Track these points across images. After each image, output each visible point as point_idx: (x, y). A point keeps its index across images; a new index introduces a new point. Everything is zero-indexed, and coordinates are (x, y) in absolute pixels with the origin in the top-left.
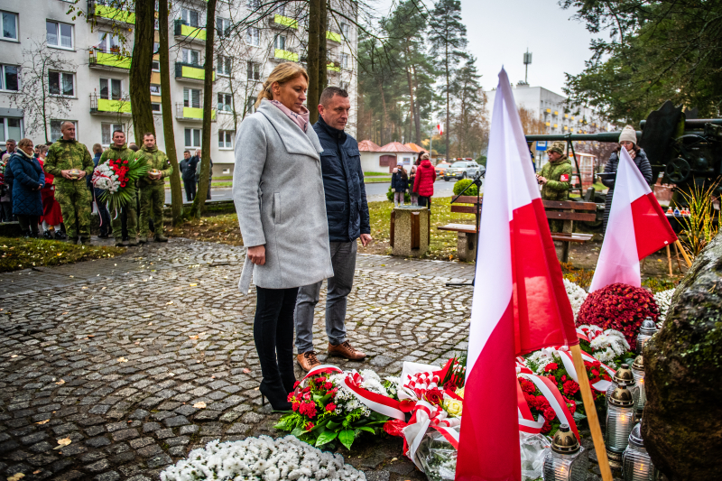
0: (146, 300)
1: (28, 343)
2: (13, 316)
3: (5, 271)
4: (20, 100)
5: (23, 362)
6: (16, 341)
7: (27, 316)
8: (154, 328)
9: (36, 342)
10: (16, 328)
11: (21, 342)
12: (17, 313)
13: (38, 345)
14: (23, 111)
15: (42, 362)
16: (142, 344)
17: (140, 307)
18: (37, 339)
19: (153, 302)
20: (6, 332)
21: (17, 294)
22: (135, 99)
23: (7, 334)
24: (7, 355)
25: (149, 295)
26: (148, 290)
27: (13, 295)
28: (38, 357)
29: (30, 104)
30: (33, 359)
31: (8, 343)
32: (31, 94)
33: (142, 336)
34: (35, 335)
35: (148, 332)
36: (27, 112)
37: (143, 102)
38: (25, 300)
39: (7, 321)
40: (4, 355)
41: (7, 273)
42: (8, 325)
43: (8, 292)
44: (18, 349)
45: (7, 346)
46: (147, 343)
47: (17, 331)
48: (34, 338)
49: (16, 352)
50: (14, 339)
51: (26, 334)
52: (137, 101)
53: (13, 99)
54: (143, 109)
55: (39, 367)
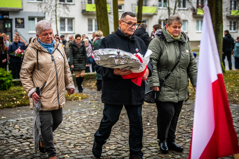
0: (89, 125)
1: (24, 144)
2: (21, 130)
3: (23, 106)
4: (43, 7)
5: (19, 153)
6: (19, 142)
7: (27, 130)
8: (88, 141)
9: (28, 143)
10: (20, 136)
11: (21, 143)
12: (23, 128)
13: (29, 145)
14: (45, 13)
15: (28, 154)
16: (79, 149)
17: (85, 129)
18: (29, 142)
19: (93, 127)
20: (15, 137)
21: (25, 118)
22: (98, 7)
23: (16, 138)
24: (13, 149)
25: (91, 123)
26: (92, 120)
27: (24, 119)
28: (27, 151)
29: (48, 9)
30: (25, 152)
31: (15, 143)
32: (49, 3)
33: (80, 145)
34: (28, 140)
35: (84, 143)
36: (47, 14)
37: (102, 8)
38: (29, 122)
39: (18, 132)
40: (11, 149)
41: (24, 107)
42: (17, 134)
43: (22, 117)
44: (19, 146)
45: (14, 145)
46: (82, 148)
47: (20, 137)
48: (28, 141)
49: (17, 148)
50: (18, 141)
51: (24, 139)
52: (99, 8)
53: (39, 6)
54: (103, 12)
55: (26, 156)
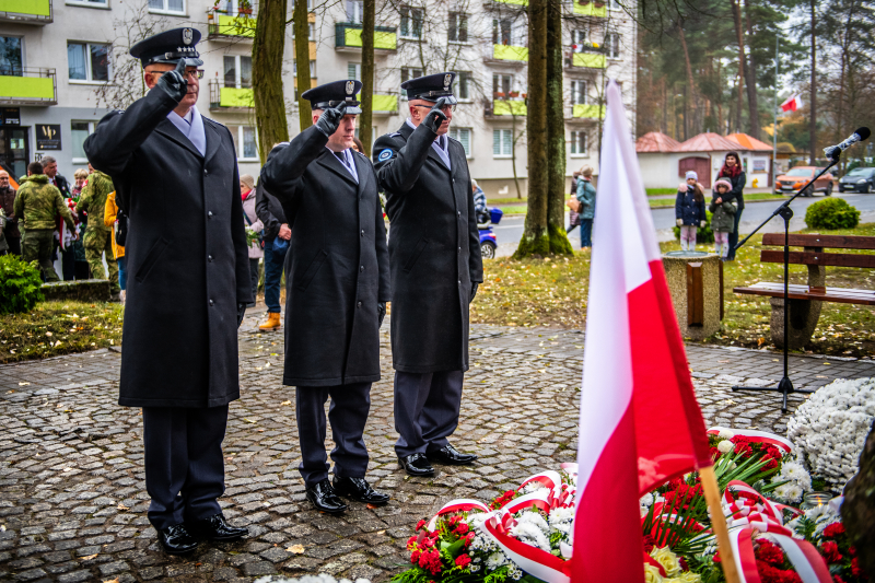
0: (254, 397)
1: (87, 452)
2: (74, 415)
3: (72, 352)
4: (110, 95)
5: (77, 478)
6: (73, 450)
7: (92, 416)
8: (257, 438)
9: (98, 451)
10: (75, 431)
11: (79, 450)
12: (79, 411)
13: (100, 455)
15: (102, 479)
17: (244, 407)
18: (100, 447)
19: (264, 401)
20: (61, 436)
21: (83, 384)
22: (259, 94)
23: (62, 439)
24: (58, 467)
25: (259, 391)
26: (260, 382)
27: (78, 385)
28: (98, 472)
30: (91, 474)
31: (62, 452)
32: (125, 87)
33: (238, 449)
34: (98, 442)
35: (247, 443)
37: (272, 98)
38: (93, 394)
39: (66, 421)
40: (55, 468)
41: (75, 355)
42: (65, 427)
43: (72, 381)
44: (74, 460)
45: (61, 456)
46: (243, 459)
47: (75, 435)
48: (96, 446)
49: (70, 463)
50: (70, 446)
51: (86, 441)
52: (264, 98)
53: (100, 94)
54: (272, 109)
55: (96, 485)
